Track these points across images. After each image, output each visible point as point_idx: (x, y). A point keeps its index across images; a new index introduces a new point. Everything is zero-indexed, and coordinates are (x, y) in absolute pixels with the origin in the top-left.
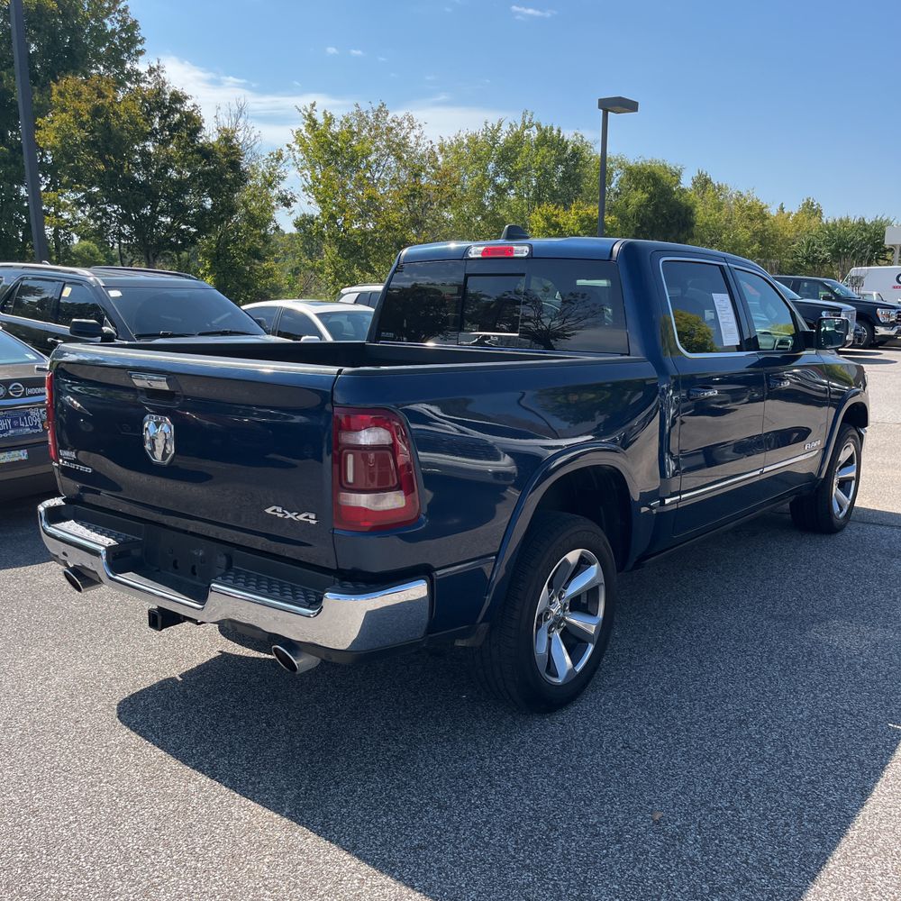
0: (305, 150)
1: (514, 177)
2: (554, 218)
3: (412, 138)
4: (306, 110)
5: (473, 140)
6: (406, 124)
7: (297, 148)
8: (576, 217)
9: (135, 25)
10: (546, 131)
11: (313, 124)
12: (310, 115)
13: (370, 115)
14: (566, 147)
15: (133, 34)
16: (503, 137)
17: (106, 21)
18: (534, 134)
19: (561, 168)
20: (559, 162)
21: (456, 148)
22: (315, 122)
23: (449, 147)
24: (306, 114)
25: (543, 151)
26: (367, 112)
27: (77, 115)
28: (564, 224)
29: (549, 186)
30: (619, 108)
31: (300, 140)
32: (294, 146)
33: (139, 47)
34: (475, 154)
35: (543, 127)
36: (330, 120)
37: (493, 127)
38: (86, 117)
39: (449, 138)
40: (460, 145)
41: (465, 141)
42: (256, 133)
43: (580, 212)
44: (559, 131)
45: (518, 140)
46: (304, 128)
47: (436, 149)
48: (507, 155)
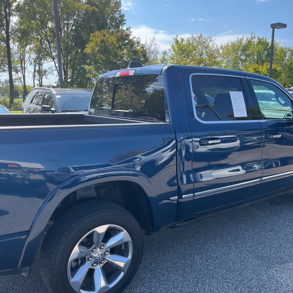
0: (174, 50)
1: (248, 56)
2: (257, 69)
3: (211, 44)
4: (175, 37)
5: (233, 44)
6: (208, 40)
7: (172, 50)
8: (265, 68)
9: (123, 15)
10: (261, 39)
11: (177, 42)
12: (176, 39)
13: (197, 38)
14: (268, 45)
15: (123, 18)
16: (244, 42)
17: (115, 15)
18: (256, 40)
19: (266, 52)
20: (265, 50)
21: (227, 47)
22: (178, 41)
23: (224, 47)
24: (175, 39)
25: (260, 46)
26: (196, 37)
27: (97, 43)
28: (261, 71)
29: (261, 58)
30: (278, 27)
31: (173, 47)
32: (171, 49)
33: (124, 22)
34: (233, 49)
35: (260, 38)
36: (183, 40)
37: (240, 39)
38: (99, 43)
39: (224, 44)
40: (228, 46)
41: (230, 45)
42: (158, 46)
43: (267, 66)
44: (266, 39)
45: (250, 43)
46: (174, 44)
47: (219, 48)
48: (245, 49)
